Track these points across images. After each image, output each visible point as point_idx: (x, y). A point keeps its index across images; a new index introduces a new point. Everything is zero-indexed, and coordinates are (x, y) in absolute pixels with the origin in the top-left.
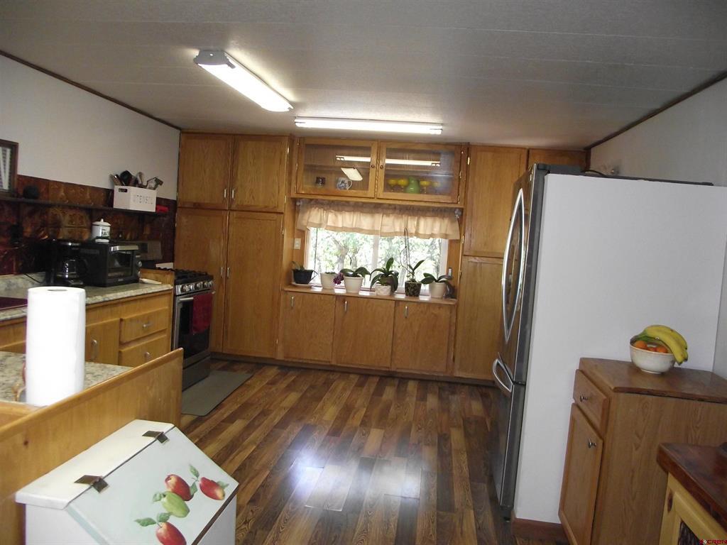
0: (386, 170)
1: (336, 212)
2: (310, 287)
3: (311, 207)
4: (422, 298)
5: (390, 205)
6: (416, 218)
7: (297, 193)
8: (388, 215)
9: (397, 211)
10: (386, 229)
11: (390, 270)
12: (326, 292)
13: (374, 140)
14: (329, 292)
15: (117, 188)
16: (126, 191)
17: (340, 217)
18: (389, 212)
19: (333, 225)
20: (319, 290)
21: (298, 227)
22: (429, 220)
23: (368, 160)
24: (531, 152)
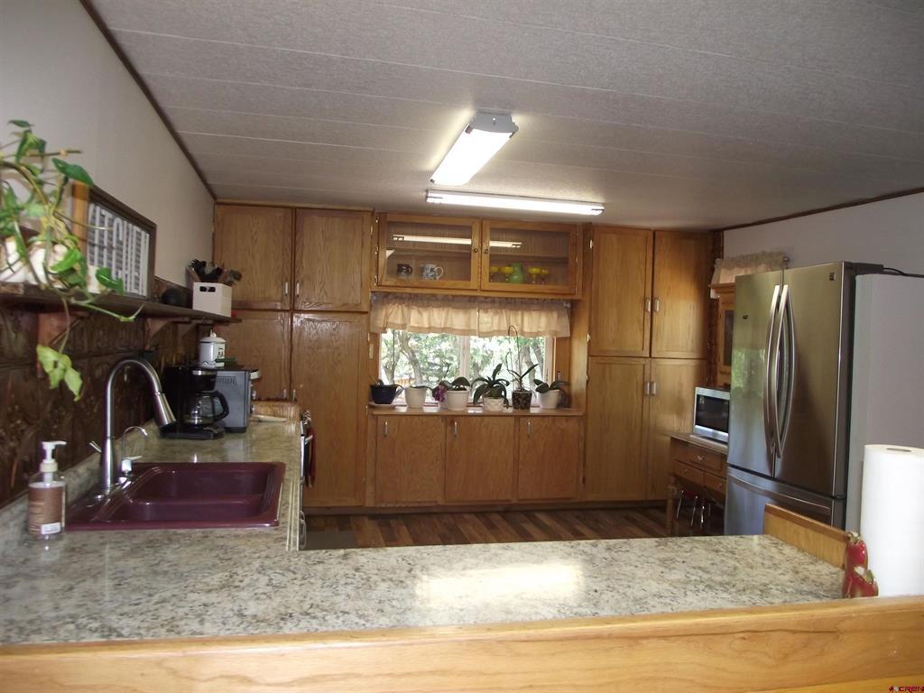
0: (490, 255)
1: (420, 309)
2: (394, 408)
3: (388, 304)
4: (533, 411)
5: (486, 298)
6: (520, 313)
7: (378, 286)
8: (486, 311)
9: (497, 305)
10: (484, 328)
11: (497, 378)
12: (413, 412)
13: (476, 218)
14: (418, 412)
15: (197, 285)
16: (212, 290)
17: (425, 315)
18: (486, 306)
19: (416, 325)
20: (403, 410)
21: (372, 330)
22: (535, 315)
23: (468, 242)
24: (657, 234)
